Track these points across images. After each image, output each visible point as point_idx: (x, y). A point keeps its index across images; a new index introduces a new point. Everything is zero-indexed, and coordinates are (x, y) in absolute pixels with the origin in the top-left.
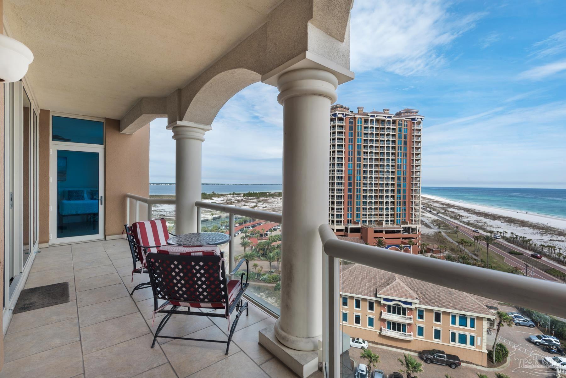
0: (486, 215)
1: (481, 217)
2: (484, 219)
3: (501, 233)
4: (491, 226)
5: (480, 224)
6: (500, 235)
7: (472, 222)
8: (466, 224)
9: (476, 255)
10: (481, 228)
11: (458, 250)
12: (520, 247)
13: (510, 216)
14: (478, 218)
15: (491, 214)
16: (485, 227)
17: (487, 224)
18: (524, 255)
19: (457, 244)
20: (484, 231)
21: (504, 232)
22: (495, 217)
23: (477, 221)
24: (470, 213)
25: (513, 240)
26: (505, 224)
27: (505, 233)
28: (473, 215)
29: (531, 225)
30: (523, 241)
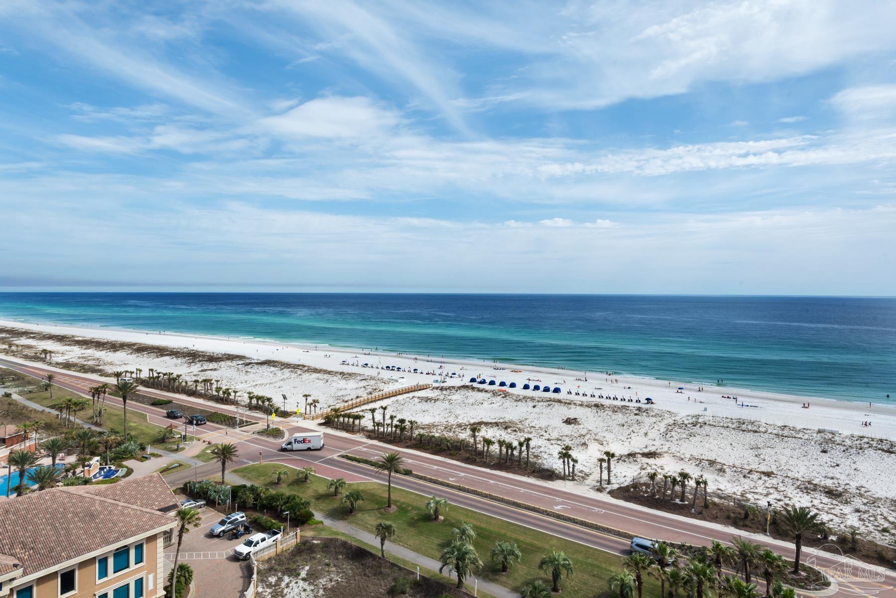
0: (99, 345)
1: (89, 349)
2: (95, 352)
3: (132, 373)
4: (111, 364)
5: (91, 363)
6: (131, 377)
7: (75, 361)
8: (62, 368)
9: (97, 424)
10: (93, 370)
11: (60, 424)
12: (165, 390)
13: (138, 342)
14: (84, 351)
15: (106, 341)
16: (100, 367)
17: (104, 361)
18: (174, 403)
19: (54, 412)
20: (101, 375)
21: (137, 370)
22: (115, 347)
23: (83, 358)
24: (66, 345)
25: (153, 382)
26: (134, 356)
27: (138, 372)
28: (72, 347)
29: (172, 352)
30: (169, 380)
